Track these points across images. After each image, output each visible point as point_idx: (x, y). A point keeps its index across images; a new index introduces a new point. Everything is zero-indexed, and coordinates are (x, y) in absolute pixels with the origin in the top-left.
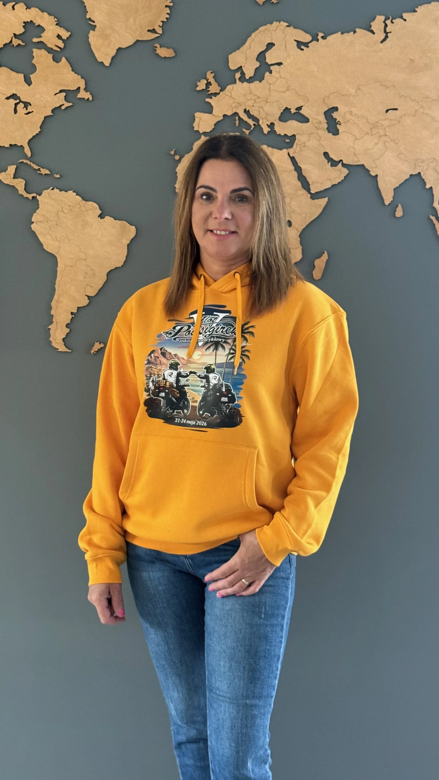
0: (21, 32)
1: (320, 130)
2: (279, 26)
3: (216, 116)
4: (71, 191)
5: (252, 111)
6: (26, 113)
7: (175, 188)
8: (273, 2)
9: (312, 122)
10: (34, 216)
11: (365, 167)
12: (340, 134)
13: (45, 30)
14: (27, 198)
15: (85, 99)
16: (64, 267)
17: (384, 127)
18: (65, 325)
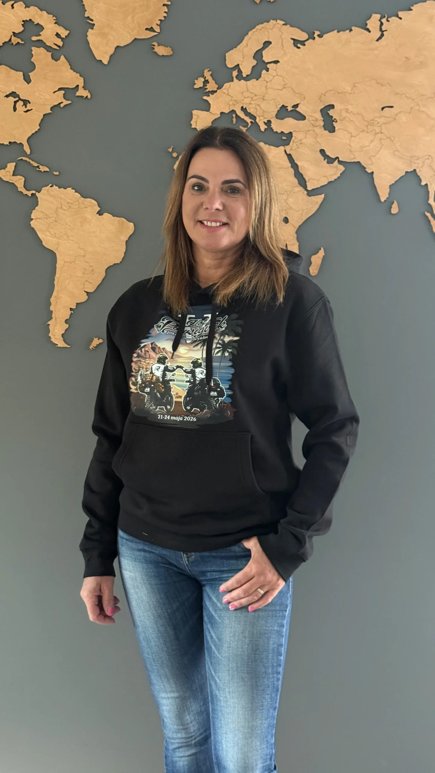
0: (20, 31)
1: (316, 128)
2: (276, 24)
3: (213, 114)
4: (70, 188)
5: (249, 109)
6: (25, 110)
8: (270, 1)
9: (309, 120)
10: (33, 213)
11: (361, 164)
12: (336, 131)
13: (43, 28)
14: (26, 195)
15: (84, 97)
16: (63, 263)
17: (379, 125)
18: (64, 320)
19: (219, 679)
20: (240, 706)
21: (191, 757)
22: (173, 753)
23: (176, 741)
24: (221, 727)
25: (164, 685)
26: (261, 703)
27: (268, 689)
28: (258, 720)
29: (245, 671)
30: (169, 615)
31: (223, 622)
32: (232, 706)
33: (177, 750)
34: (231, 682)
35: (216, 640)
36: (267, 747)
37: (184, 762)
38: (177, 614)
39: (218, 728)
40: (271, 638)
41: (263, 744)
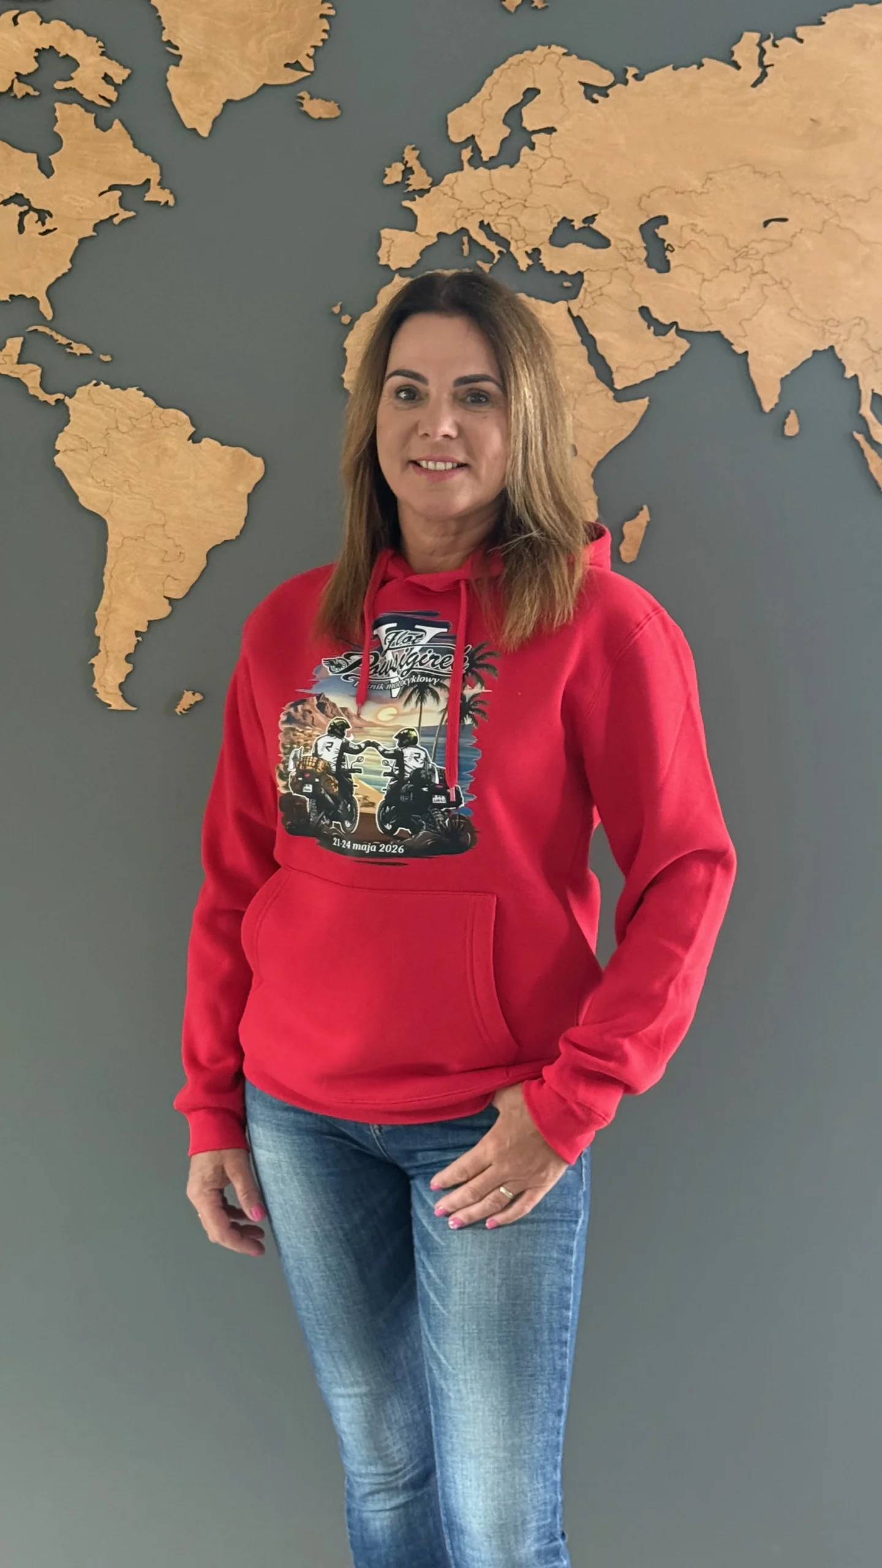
0: (31, 70)
1: (631, 263)
2: (546, 55)
3: (421, 236)
4: (134, 389)
5: (495, 225)
6: (42, 231)
7: (342, 380)
8: (536, 7)
9: (617, 248)
10: (59, 439)
11: (722, 336)
12: (671, 271)
13: (78, 65)
14: (45, 402)
15: (160, 202)
16: (120, 540)
17: (758, 257)
18: (124, 657)
19: (445, 1356)
20: (487, 1409)
21: (396, 1512)
22: (362, 1504)
23: (366, 1481)
24: (452, 1449)
25: (339, 1372)
26: (528, 1402)
27: (543, 1373)
28: (523, 1433)
29: (496, 1339)
30: (345, 1235)
31: (448, 1246)
32: (471, 1408)
33: (370, 1498)
34: (468, 1362)
35: (438, 1280)
36: (545, 1487)
37: (382, 1519)
38: (363, 1232)
39: (447, 1452)
40: (545, 1274)
41: (535, 1482)
